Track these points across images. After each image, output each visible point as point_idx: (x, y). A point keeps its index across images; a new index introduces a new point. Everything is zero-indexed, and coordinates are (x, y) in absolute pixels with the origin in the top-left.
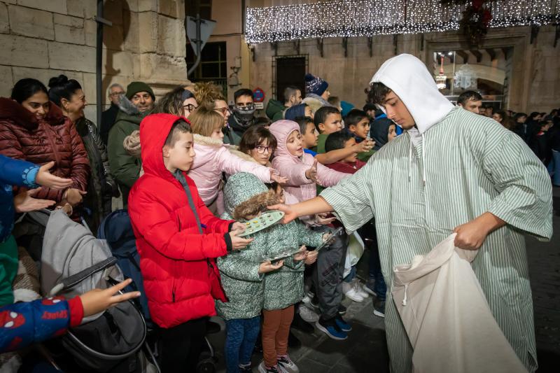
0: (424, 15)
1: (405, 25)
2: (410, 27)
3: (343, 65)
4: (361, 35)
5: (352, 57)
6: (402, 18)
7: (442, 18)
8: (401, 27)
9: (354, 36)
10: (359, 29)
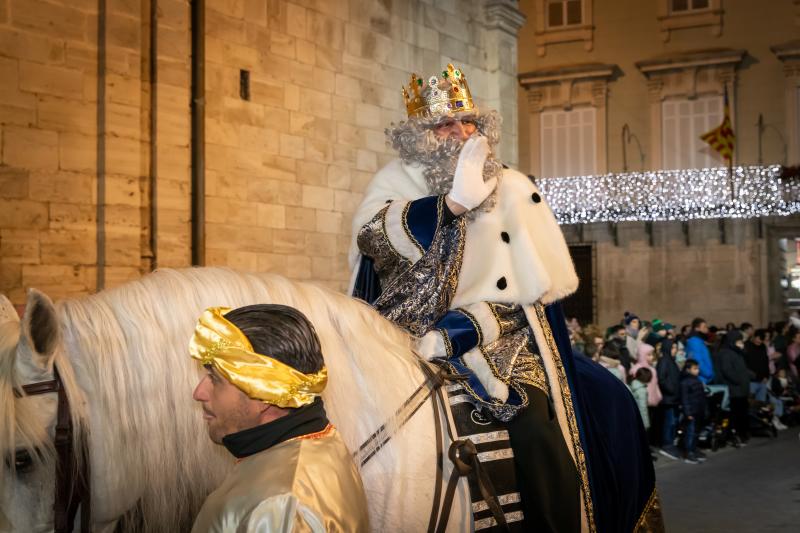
0: (758, 193)
1: (734, 206)
2: (740, 208)
3: (647, 256)
4: (672, 218)
5: (659, 245)
6: (727, 197)
7: (784, 198)
8: (728, 208)
9: (661, 219)
10: (668, 211)
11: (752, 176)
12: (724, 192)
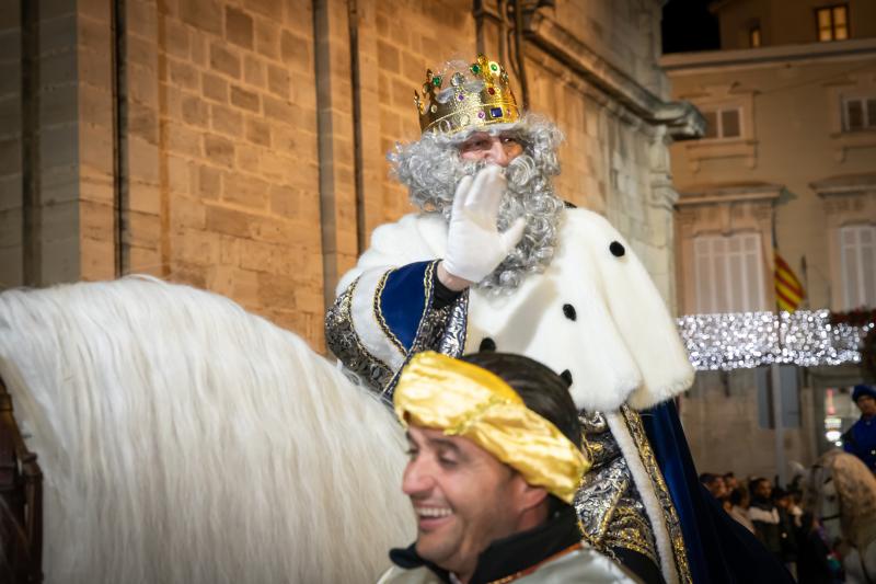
0: (806, 340)
6: (774, 344)
7: (833, 346)
9: (702, 368)
10: (709, 359)
11: (799, 322)
12: (771, 339)
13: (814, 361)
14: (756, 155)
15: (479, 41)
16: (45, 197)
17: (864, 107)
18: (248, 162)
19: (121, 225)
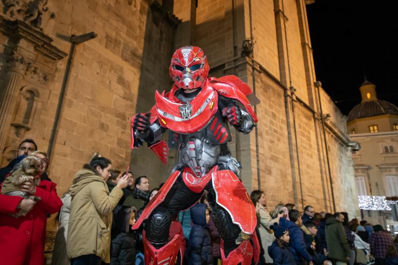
11: (378, 199)
12: (370, 203)
13: (383, 209)
14: (361, 158)
15: (315, 124)
16: (242, 149)
17: (389, 147)
18: (277, 145)
19: (257, 156)
